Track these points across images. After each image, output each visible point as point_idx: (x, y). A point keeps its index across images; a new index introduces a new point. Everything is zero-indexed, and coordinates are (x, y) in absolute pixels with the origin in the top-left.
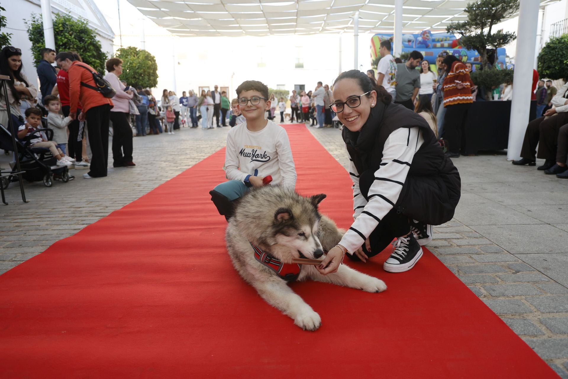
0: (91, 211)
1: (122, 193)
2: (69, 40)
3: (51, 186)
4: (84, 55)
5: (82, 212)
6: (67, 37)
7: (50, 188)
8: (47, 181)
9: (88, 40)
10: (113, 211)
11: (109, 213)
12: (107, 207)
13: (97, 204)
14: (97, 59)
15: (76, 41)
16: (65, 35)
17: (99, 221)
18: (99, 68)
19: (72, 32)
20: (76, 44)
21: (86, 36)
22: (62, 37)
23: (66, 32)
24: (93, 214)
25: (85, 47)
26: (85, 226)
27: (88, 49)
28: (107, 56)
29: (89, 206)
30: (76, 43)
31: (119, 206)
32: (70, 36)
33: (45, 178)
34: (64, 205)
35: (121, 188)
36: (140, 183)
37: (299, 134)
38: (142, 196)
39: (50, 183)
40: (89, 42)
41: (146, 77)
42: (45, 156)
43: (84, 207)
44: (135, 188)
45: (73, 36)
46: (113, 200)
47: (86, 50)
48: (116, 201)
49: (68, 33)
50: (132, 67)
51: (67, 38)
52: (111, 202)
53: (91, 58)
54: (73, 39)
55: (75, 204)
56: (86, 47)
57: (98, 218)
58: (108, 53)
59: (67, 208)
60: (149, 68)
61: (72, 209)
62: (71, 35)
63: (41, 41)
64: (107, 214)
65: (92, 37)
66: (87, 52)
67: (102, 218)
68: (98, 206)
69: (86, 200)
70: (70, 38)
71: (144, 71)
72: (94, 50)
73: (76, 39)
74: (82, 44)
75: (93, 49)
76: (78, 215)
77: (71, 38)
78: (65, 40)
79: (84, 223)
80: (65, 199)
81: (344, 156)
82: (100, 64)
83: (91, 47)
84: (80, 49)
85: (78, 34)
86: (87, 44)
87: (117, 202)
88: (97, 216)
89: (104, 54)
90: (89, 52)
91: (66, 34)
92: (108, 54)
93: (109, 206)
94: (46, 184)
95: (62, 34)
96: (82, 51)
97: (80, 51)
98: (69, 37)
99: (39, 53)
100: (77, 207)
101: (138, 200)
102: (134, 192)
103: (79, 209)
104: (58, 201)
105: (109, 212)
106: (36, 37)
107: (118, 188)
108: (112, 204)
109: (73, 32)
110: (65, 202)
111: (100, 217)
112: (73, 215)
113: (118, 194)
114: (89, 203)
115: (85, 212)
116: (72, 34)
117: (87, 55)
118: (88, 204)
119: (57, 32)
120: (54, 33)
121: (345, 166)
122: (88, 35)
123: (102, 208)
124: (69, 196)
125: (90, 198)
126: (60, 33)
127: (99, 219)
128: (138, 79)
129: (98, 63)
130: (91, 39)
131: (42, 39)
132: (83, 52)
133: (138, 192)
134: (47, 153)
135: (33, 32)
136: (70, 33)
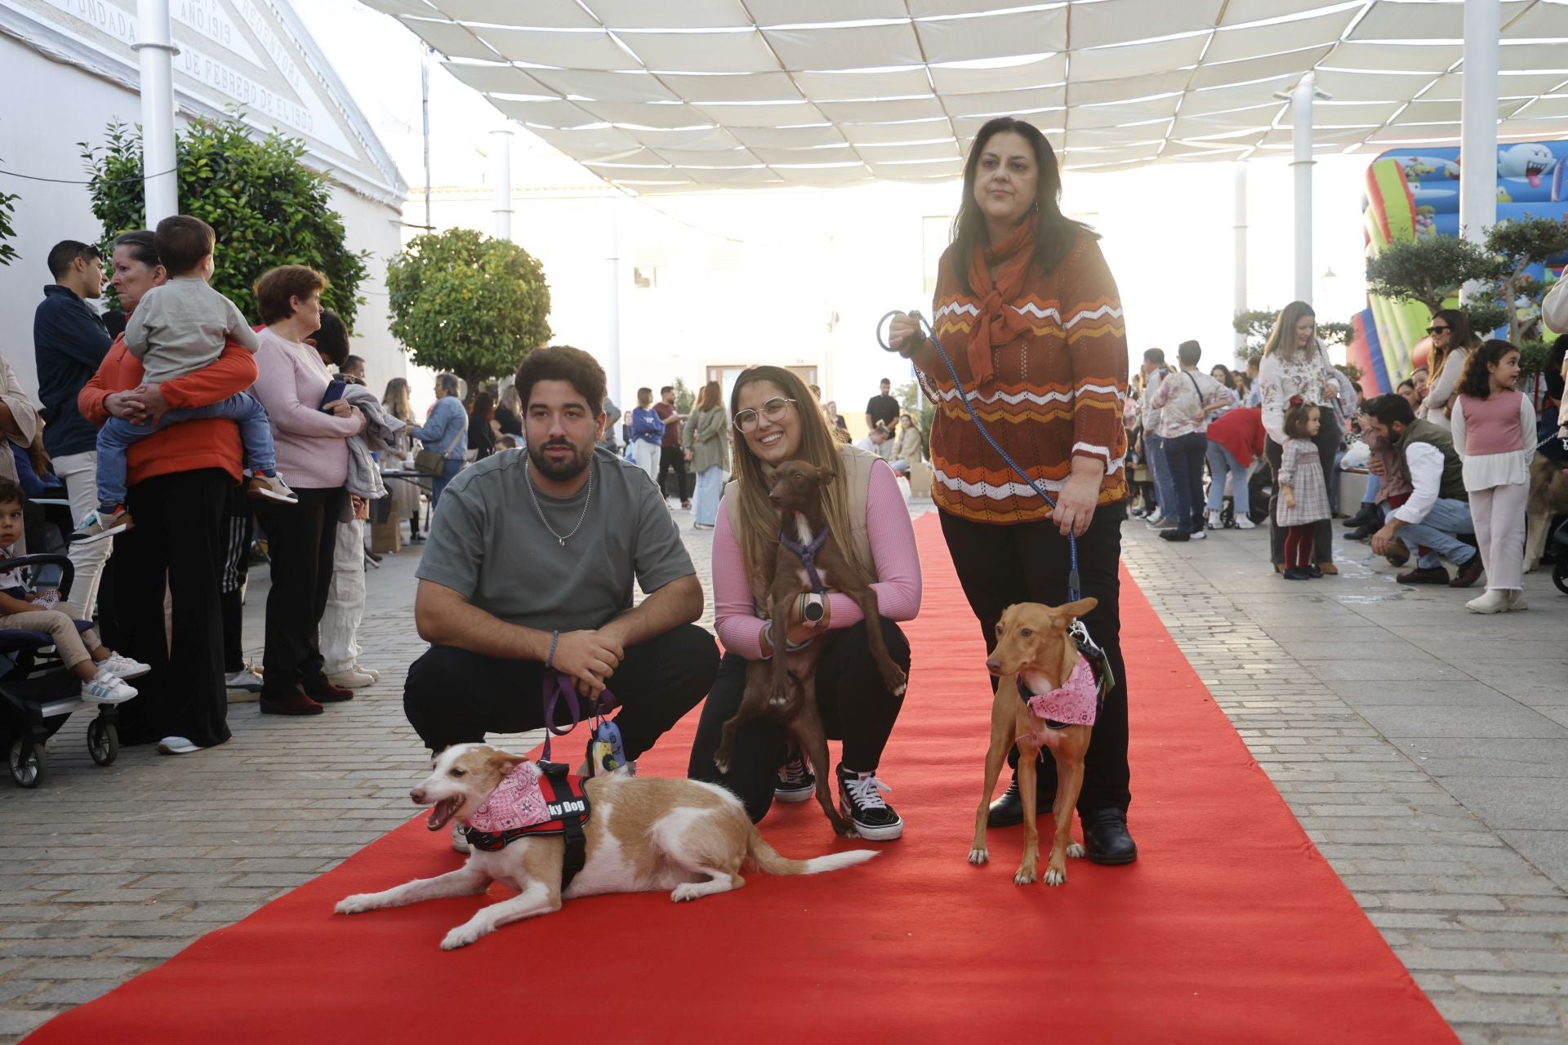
0: (122, 923)
1: (290, 826)
2: (231, 211)
3: (35, 784)
5: (82, 933)
6: (223, 200)
7: (31, 792)
8: (23, 765)
9: (297, 212)
10: (206, 930)
11: (189, 942)
12: (195, 905)
13: (168, 882)
15: (252, 217)
16: (218, 197)
17: (124, 990)
19: (242, 183)
20: (252, 226)
21: (291, 196)
22: (206, 203)
23: (221, 186)
24: (120, 943)
25: (283, 235)
26: (50, 1015)
27: (296, 243)
28: (361, 264)
29: (127, 895)
30: (252, 221)
31: (245, 902)
32: (233, 200)
33: (17, 751)
34: (31, 888)
35: (296, 803)
36: (383, 777)
38: (357, 849)
39: (34, 771)
40: (300, 217)
41: (508, 338)
42: (38, 661)
43: (102, 903)
44: (352, 804)
45: (244, 200)
46: (238, 867)
47: (286, 245)
48: (246, 874)
49: (230, 188)
51: (222, 207)
52: (224, 879)
54: (243, 207)
55: (77, 882)
56: (288, 236)
57: (131, 967)
58: (367, 256)
59: (35, 902)
60: (518, 304)
61: (54, 912)
62: (237, 196)
63: (135, 216)
64: (172, 949)
65: (313, 198)
66: (290, 253)
67: (145, 968)
68: (162, 899)
69: (129, 864)
70: (232, 206)
71: (502, 317)
72: (317, 248)
73: (253, 209)
74: (276, 226)
75: (313, 244)
76: (56, 946)
77: (237, 205)
78: (214, 211)
79: (51, 1000)
80: (54, 853)
81: (1240, 667)
82: (335, 294)
83: (307, 236)
84: (268, 243)
85: (263, 191)
86: (292, 224)
87: (248, 881)
88: (128, 959)
89: (351, 258)
91: (222, 192)
92: (365, 259)
93: (206, 902)
94: (18, 775)
95: (207, 191)
96: (272, 249)
98: (228, 202)
100: (76, 904)
101: (337, 869)
102: (340, 825)
103: (77, 915)
104: (22, 862)
105: (189, 937)
106: (116, 204)
107: (287, 805)
108: (225, 886)
109: (246, 183)
110: (45, 870)
111: (136, 967)
112: (33, 947)
113: (273, 831)
114: (136, 877)
115: (90, 931)
116: (242, 190)
118: (126, 886)
119: (190, 184)
120: (180, 187)
121: (1240, 718)
122: (295, 196)
123: (170, 909)
124: (77, 839)
125: (155, 852)
126: (199, 189)
127: (134, 975)
128: (479, 343)
130: (309, 209)
131: (138, 211)
132: (275, 253)
133: (358, 823)
134: (41, 650)
135: (110, 188)
136: (236, 187)
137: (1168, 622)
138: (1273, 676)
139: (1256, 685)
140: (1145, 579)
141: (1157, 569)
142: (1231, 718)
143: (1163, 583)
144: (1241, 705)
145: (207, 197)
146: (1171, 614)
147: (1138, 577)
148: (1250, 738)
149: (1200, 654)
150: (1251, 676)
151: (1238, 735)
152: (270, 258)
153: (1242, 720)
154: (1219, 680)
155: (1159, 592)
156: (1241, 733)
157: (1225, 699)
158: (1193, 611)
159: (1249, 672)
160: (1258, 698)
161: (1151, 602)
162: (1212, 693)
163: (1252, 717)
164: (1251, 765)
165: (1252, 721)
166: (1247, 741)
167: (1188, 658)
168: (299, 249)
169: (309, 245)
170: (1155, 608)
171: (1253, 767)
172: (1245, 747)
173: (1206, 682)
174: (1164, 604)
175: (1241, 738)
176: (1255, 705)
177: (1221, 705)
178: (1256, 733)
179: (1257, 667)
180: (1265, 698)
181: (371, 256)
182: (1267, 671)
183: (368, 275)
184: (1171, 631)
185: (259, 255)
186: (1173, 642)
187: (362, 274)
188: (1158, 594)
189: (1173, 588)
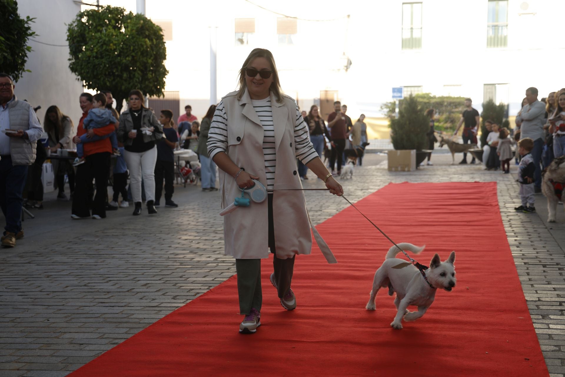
28: (27, 25)
37: (468, 223)
41: (138, 75)
50: (106, 50)
58: (31, 20)
60: (144, 53)
71: (134, 62)
82: (7, 45)
92: (29, 22)
128: (121, 76)
137: (529, 296)
140: (518, 247)
141: (527, 238)
143: (530, 252)
146: (532, 285)
147: (513, 245)
149: (550, 336)
155: (526, 261)
158: (549, 284)
161: (519, 271)
167: (541, 342)
170: (521, 278)
174: (528, 274)
181: (33, 20)
184: (531, 306)
186: (531, 319)
187: (29, 32)
188: (525, 263)
189: (537, 257)
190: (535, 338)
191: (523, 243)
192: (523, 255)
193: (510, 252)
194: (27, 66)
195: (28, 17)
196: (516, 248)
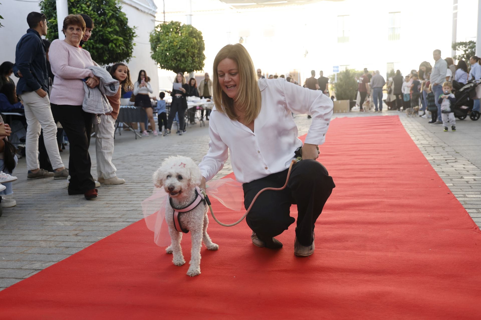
2: (87, 12)
4: (103, 31)
6: (84, 8)
9: (110, 12)
14: (120, 36)
15: (94, 14)
16: (82, 7)
18: (123, 47)
19: (90, 2)
20: (94, 17)
21: (107, 7)
22: (78, 10)
23: (83, 3)
25: (105, 21)
27: (110, 24)
28: (133, 31)
30: (94, 16)
32: (87, 8)
40: (110, 14)
41: (190, 59)
45: (91, 8)
47: (106, 24)
49: (86, 4)
50: (172, 46)
51: (84, 11)
53: (112, 35)
54: (91, 11)
56: (107, 21)
58: (135, 28)
60: (193, 47)
62: (88, 7)
63: (54, 15)
65: (116, 7)
66: (108, 27)
70: (87, 11)
72: (117, 25)
73: (94, 11)
74: (102, 17)
75: (116, 24)
77: (88, 10)
78: (81, 12)
81: (462, 178)
82: (124, 42)
83: (114, 21)
84: (99, 24)
85: (97, 5)
86: (108, 17)
89: (130, 29)
90: (110, 27)
91: (83, 5)
92: (135, 29)
95: (78, 5)
96: (101, 26)
97: (99, 26)
98: (85, 9)
99: (50, 30)
106: (48, 11)
109: (91, 2)
116: (90, 5)
117: (107, 31)
119: (72, 3)
120: (69, 4)
122: (109, 7)
126: (75, 5)
128: (180, 61)
129: (121, 41)
130: (114, 11)
131: (56, 13)
132: (103, 27)
135: (46, 5)
136: (88, 4)
137: (428, 158)
138: (478, 182)
139: (470, 186)
140: (417, 140)
141: (422, 137)
142: (462, 203)
143: (425, 142)
144: (465, 196)
145: (78, 7)
146: (429, 154)
147: (415, 140)
148: (472, 213)
149: (443, 172)
150: (467, 182)
151: (466, 212)
152: (101, 29)
153: (466, 204)
154: (453, 184)
155: (424, 146)
156: (468, 211)
157: (458, 193)
158: (438, 153)
159: (466, 180)
160: (473, 193)
161: (420, 149)
162: (451, 190)
163: (472, 202)
164: (476, 229)
165: (472, 204)
166: (471, 215)
167: (438, 174)
168: (111, 25)
169: (114, 24)
170: (423, 152)
171: (477, 230)
172: (470, 218)
173: (447, 185)
174: (426, 150)
175: (468, 213)
176: (472, 196)
177: (456, 196)
178: (475, 211)
179: (470, 178)
180: (476, 193)
181: (137, 28)
182: (475, 180)
183: (137, 36)
184: (430, 162)
185: (96, 28)
186: (431, 166)
187: (134, 35)
188: (423, 147)
189: (429, 144)
190: (436, 173)
191: (420, 139)
192: (421, 143)
193: (414, 143)
194: (133, 54)
195: (134, 27)
196: (417, 141)
